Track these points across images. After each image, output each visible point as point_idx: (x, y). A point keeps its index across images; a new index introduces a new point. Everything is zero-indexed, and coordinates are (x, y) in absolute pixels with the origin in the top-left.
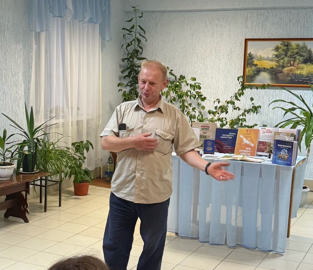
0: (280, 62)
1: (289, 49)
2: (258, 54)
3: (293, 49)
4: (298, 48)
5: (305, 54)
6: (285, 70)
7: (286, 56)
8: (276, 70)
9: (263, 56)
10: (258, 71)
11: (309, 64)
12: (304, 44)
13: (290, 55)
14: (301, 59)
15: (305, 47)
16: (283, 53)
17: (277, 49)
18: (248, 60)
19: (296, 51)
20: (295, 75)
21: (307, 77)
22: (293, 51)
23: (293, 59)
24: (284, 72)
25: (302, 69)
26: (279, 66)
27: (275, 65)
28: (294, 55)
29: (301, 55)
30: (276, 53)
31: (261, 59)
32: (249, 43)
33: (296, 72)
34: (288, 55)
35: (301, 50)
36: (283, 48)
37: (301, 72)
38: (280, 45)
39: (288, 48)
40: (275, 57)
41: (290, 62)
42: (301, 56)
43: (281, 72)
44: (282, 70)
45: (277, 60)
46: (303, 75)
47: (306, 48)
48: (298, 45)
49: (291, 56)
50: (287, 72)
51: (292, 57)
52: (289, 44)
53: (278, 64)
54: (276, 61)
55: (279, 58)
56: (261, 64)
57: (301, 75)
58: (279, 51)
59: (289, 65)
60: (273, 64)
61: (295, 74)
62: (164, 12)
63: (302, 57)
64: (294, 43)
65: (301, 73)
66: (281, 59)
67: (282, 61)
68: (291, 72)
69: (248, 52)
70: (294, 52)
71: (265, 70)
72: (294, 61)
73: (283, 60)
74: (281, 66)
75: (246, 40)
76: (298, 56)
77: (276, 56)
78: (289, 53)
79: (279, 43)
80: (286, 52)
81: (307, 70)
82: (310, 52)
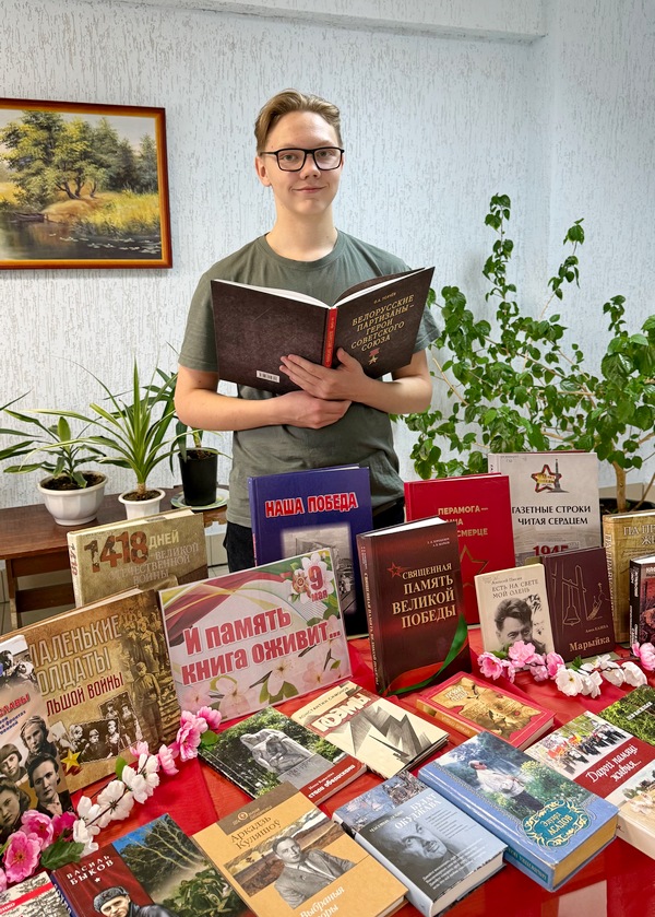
0: (29, 184)
1: (56, 140)
3: (69, 139)
4: (84, 139)
5: (110, 159)
6: (53, 211)
7: (47, 162)
8: (21, 212)
11: (129, 191)
12: (105, 126)
13: (63, 161)
14: (101, 173)
15: (107, 137)
16: (38, 152)
17: (13, 137)
19: (79, 147)
20: (88, 229)
21: (129, 234)
22: (69, 146)
23: (75, 175)
24: (50, 218)
25: (109, 207)
26: (28, 199)
27: (16, 195)
28: (76, 161)
29: (98, 161)
30: (12, 152)
33: (91, 219)
34: (56, 159)
35: (97, 144)
36: (35, 136)
37: (108, 217)
38: (21, 125)
39: (51, 138)
40: (11, 167)
41: (65, 184)
42: (101, 164)
43: (41, 219)
44: (43, 212)
45: (20, 175)
46: (115, 229)
47: (114, 141)
48: (85, 129)
49: (64, 166)
50: (61, 217)
51: (69, 169)
52: (54, 122)
53: (24, 191)
54: (15, 180)
55: (26, 171)
57: (112, 231)
58: (21, 145)
59: (64, 194)
60: (7, 191)
61: (88, 223)
63: (104, 169)
64: (69, 120)
65: (107, 220)
66: (34, 175)
67: (36, 180)
68: (74, 220)
70: (72, 150)
72: (79, 181)
73: (39, 178)
74: (37, 199)
76: (90, 163)
77: (14, 162)
78: (59, 155)
79: (17, 117)
80: (45, 149)
81: (124, 210)
82: (126, 151)
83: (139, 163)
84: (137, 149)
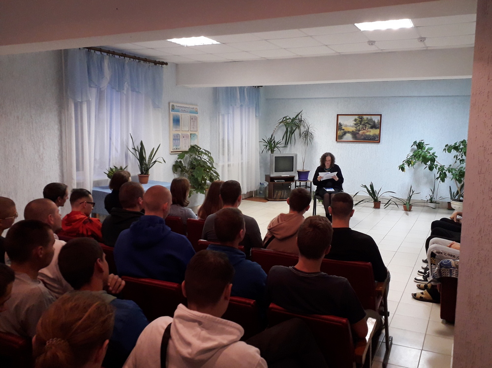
0: (357, 128)
2: (345, 123)
3: (365, 120)
5: (371, 123)
6: (361, 132)
7: (361, 124)
8: (355, 132)
9: (347, 124)
10: (345, 133)
11: (374, 129)
12: (371, 118)
14: (369, 126)
15: (371, 120)
16: (359, 122)
17: (355, 120)
18: (339, 127)
19: (366, 121)
20: (367, 136)
21: (373, 136)
24: (360, 134)
25: (370, 132)
26: (357, 130)
28: (365, 124)
30: (355, 123)
31: (346, 126)
32: (339, 116)
33: (367, 134)
35: (369, 121)
36: (359, 120)
38: (357, 118)
39: (362, 120)
42: (370, 124)
43: (358, 134)
44: (359, 132)
48: (367, 118)
49: (363, 125)
52: (362, 117)
54: (355, 127)
56: (346, 129)
57: (370, 136)
58: (357, 121)
59: (363, 129)
60: (354, 129)
62: (289, 99)
64: (365, 117)
65: (370, 134)
66: (358, 126)
68: (364, 134)
69: (339, 122)
71: (349, 132)
72: (365, 127)
75: (338, 115)
76: (368, 124)
77: (355, 124)
78: (363, 123)
79: (356, 117)
80: (361, 122)
81: (373, 132)
82: (374, 122)
83: (376, 124)
84: (376, 121)
